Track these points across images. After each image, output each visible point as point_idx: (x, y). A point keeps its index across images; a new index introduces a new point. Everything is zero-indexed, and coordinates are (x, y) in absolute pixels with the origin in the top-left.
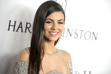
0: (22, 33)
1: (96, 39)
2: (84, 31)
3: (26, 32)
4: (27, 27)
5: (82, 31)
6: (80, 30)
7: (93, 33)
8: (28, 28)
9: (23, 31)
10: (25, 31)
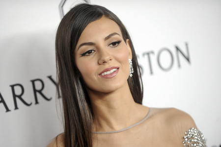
0: (9, 113)
1: (188, 59)
2: (153, 52)
3: (16, 108)
4: (15, 96)
5: (148, 54)
6: (144, 55)
7: (177, 49)
8: (20, 97)
9: (10, 108)
10: (14, 107)
